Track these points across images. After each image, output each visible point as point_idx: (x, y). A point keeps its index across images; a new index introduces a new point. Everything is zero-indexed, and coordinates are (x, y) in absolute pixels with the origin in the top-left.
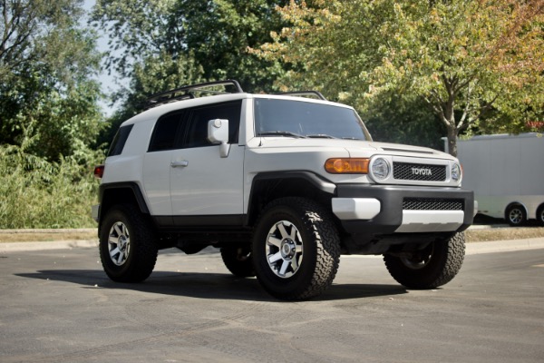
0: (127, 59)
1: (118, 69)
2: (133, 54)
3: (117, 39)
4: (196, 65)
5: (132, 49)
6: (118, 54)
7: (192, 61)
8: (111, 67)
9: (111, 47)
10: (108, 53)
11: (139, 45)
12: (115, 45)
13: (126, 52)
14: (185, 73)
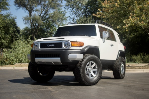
0: (75, 18)
1: (72, 21)
2: (76, 16)
3: (72, 13)
4: (92, 19)
5: (76, 15)
6: (72, 17)
7: (91, 18)
8: (70, 20)
9: (70, 15)
10: (70, 16)
11: (78, 14)
12: (71, 14)
13: (75, 16)
14: (89, 21)
